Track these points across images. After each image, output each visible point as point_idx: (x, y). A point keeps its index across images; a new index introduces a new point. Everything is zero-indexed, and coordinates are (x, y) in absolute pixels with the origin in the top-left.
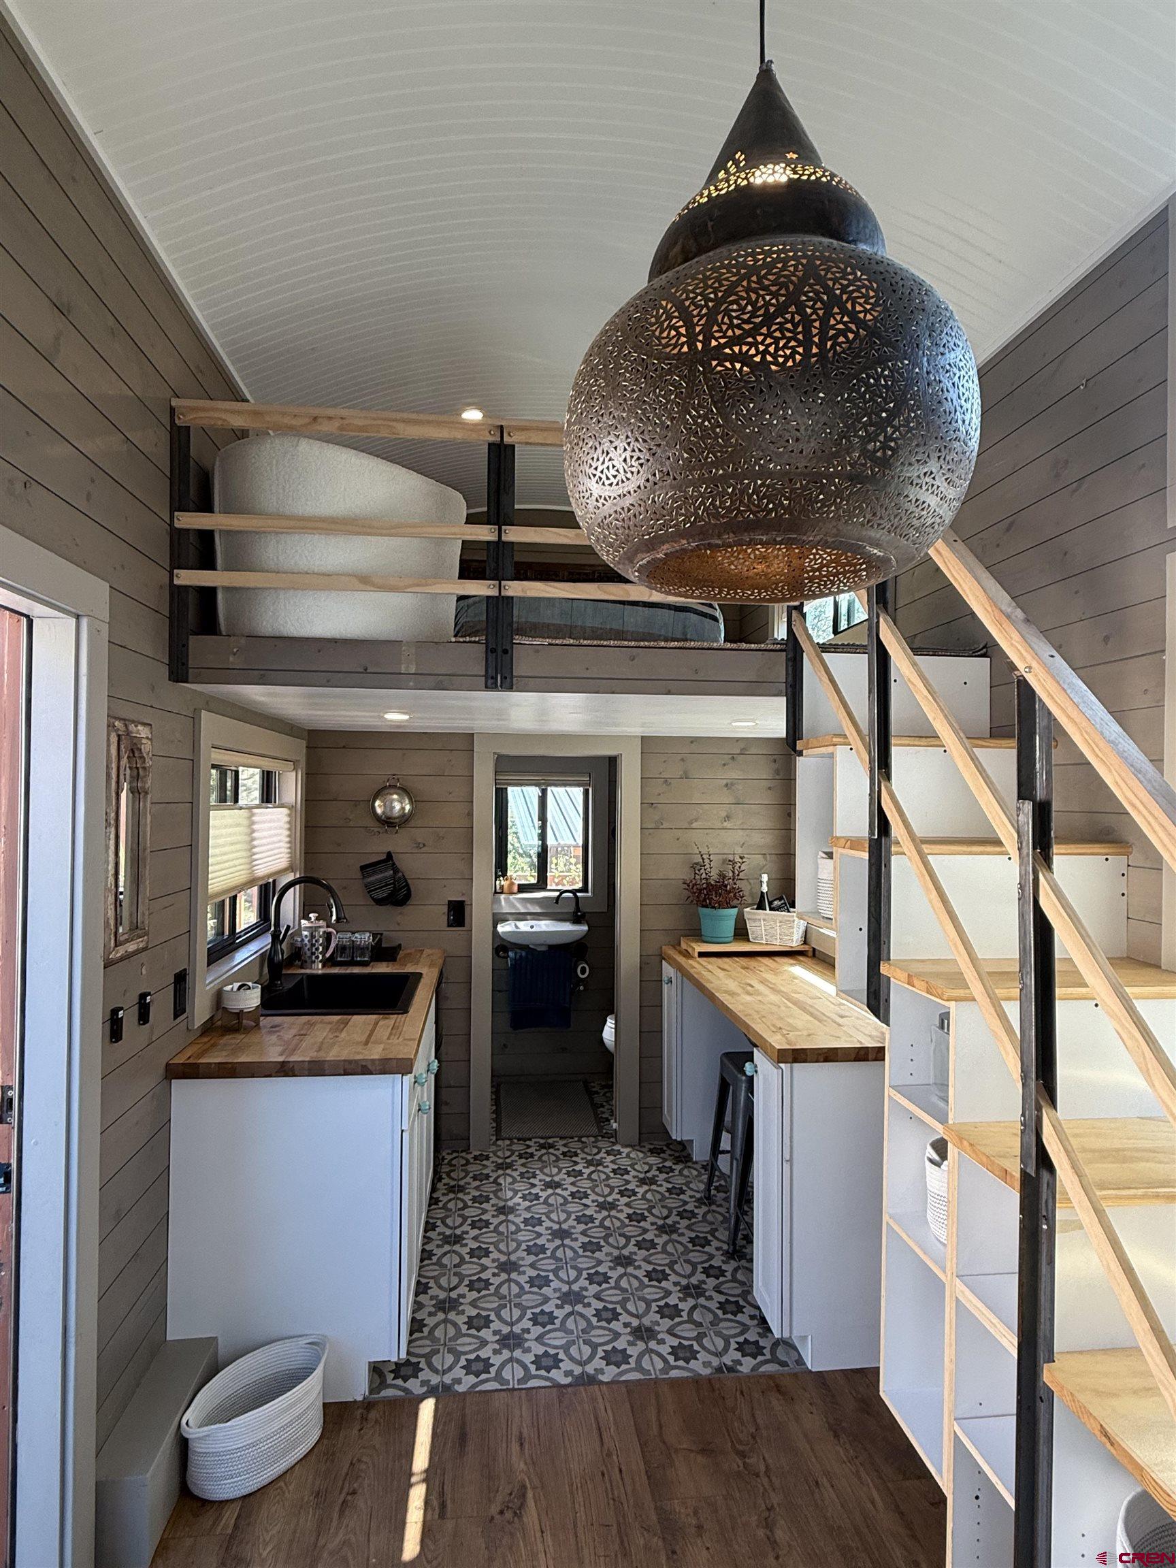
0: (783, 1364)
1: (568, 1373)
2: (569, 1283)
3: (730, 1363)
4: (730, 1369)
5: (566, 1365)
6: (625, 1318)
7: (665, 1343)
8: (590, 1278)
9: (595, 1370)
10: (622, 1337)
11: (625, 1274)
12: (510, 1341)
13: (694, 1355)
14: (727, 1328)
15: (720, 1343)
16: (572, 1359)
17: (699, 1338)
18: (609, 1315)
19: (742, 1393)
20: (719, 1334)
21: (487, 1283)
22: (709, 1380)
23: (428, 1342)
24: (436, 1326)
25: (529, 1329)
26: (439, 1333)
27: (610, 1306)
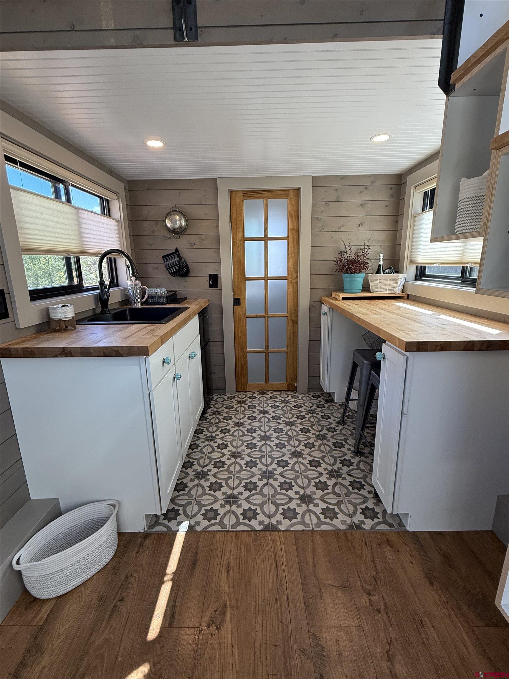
0: (391, 525)
1: (261, 523)
2: (267, 466)
3: (357, 522)
4: (358, 527)
5: (261, 517)
6: (296, 488)
7: (318, 506)
8: (278, 464)
9: (277, 521)
10: (294, 500)
11: (297, 462)
12: (232, 499)
13: (335, 516)
14: (355, 498)
15: (351, 508)
16: (264, 513)
17: (339, 504)
18: (287, 486)
19: (366, 544)
20: (350, 502)
21: (224, 463)
22: (345, 532)
23: (187, 497)
24: (193, 487)
25: (242, 493)
26: (193, 492)
27: (288, 481)
